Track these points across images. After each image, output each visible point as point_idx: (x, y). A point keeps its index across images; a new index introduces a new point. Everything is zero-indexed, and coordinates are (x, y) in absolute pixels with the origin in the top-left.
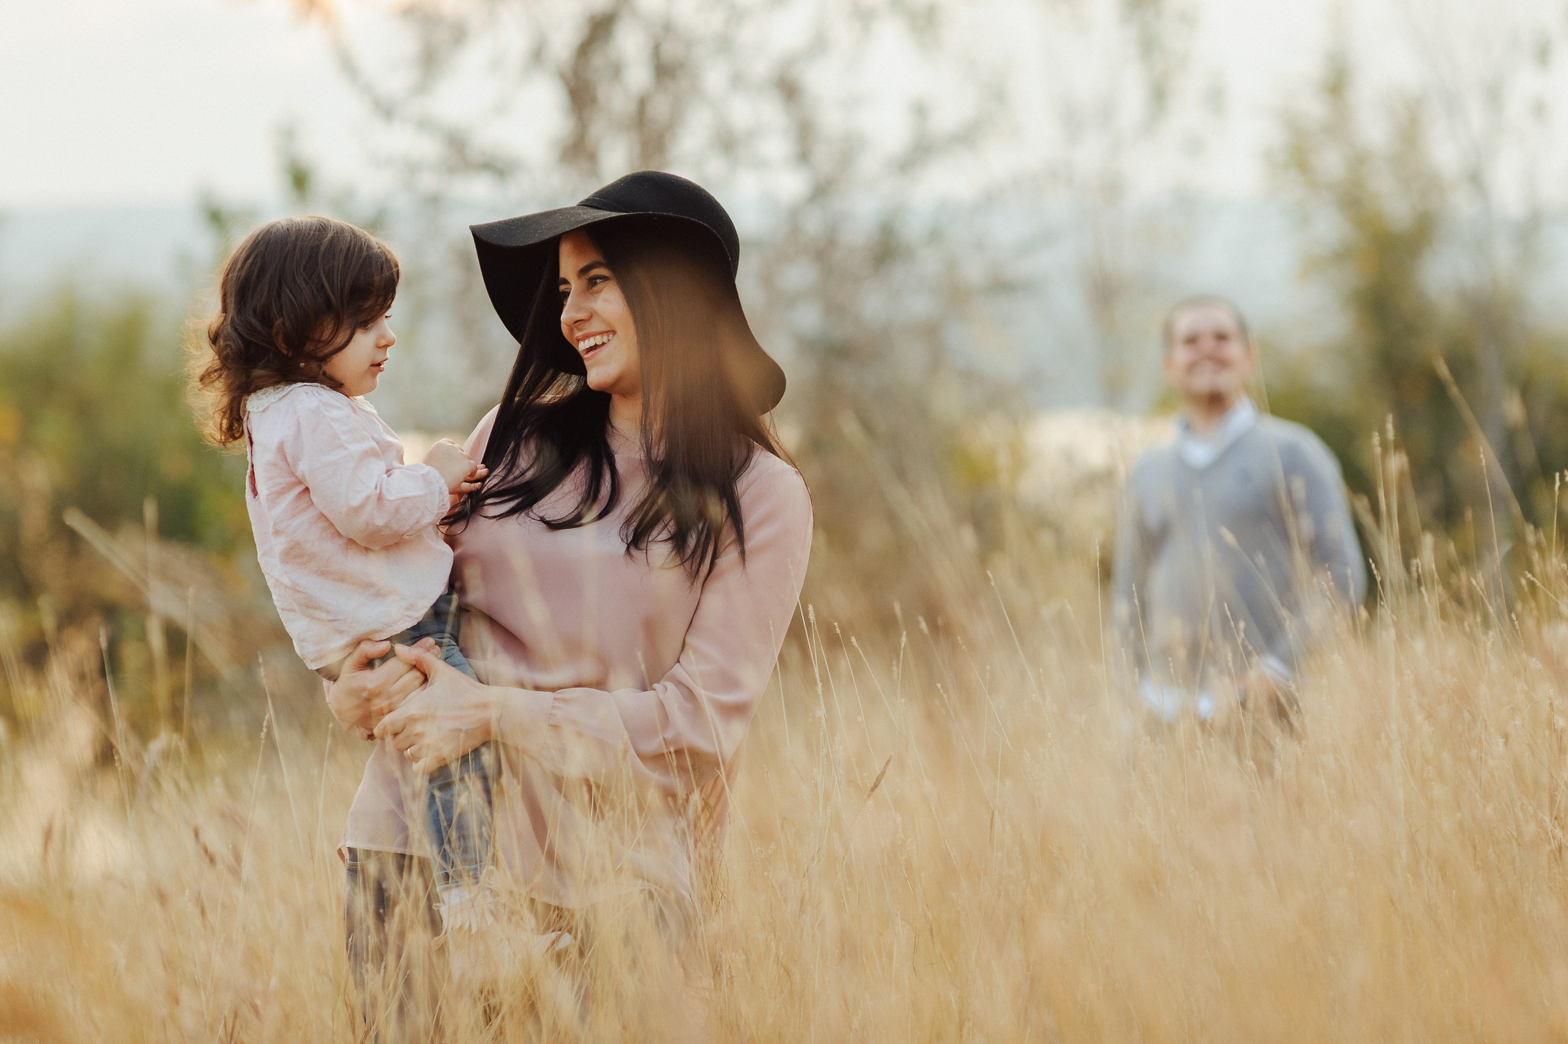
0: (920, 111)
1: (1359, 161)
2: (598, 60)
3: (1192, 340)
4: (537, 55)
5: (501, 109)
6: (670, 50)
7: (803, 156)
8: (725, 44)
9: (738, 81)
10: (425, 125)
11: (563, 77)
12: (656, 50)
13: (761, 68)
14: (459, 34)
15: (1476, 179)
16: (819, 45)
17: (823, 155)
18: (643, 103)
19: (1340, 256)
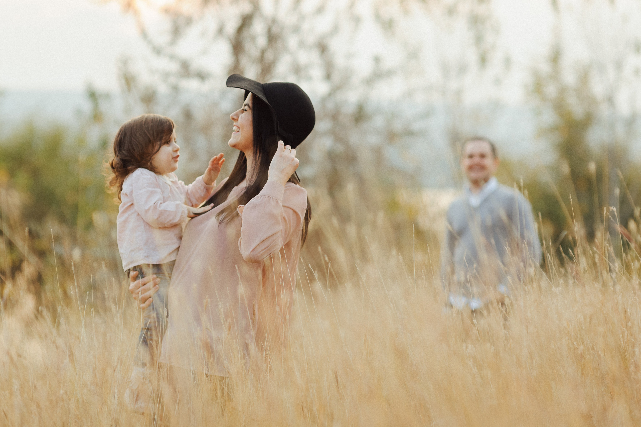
0: (377, 60)
1: (563, 90)
2: (245, 33)
3: (471, 156)
4: (220, 31)
5: (204, 52)
6: (275, 30)
7: (328, 77)
8: (296, 29)
9: (302, 44)
10: (172, 57)
11: (231, 40)
12: (269, 30)
13: (311, 39)
14: (189, 21)
15: (610, 100)
16: (335, 30)
17: (336, 77)
18: (263, 53)
19: (554, 129)
